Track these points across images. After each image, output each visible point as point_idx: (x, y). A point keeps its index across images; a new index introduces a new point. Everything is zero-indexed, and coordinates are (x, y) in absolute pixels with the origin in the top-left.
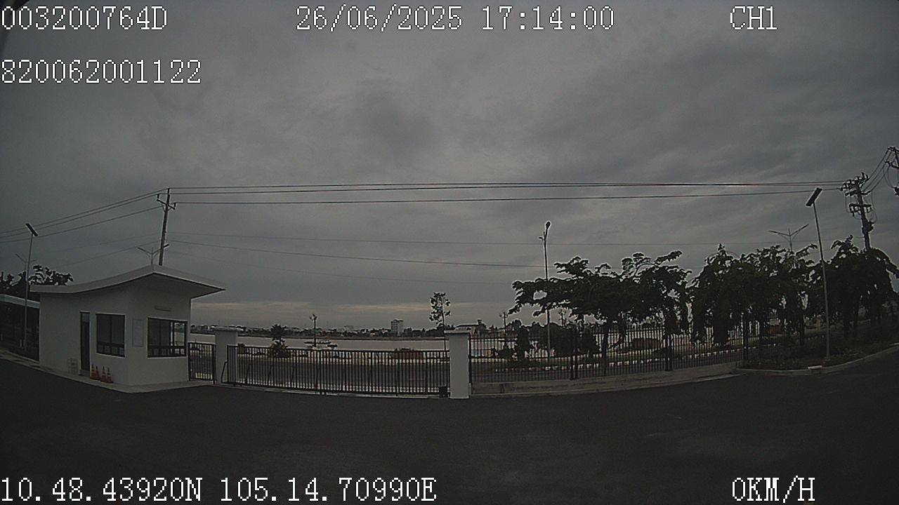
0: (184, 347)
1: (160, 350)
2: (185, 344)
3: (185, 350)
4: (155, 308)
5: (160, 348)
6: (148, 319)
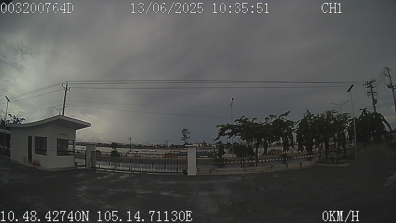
0: (73, 152)
4: (60, 134)
5: (62, 152)
6: (57, 139)
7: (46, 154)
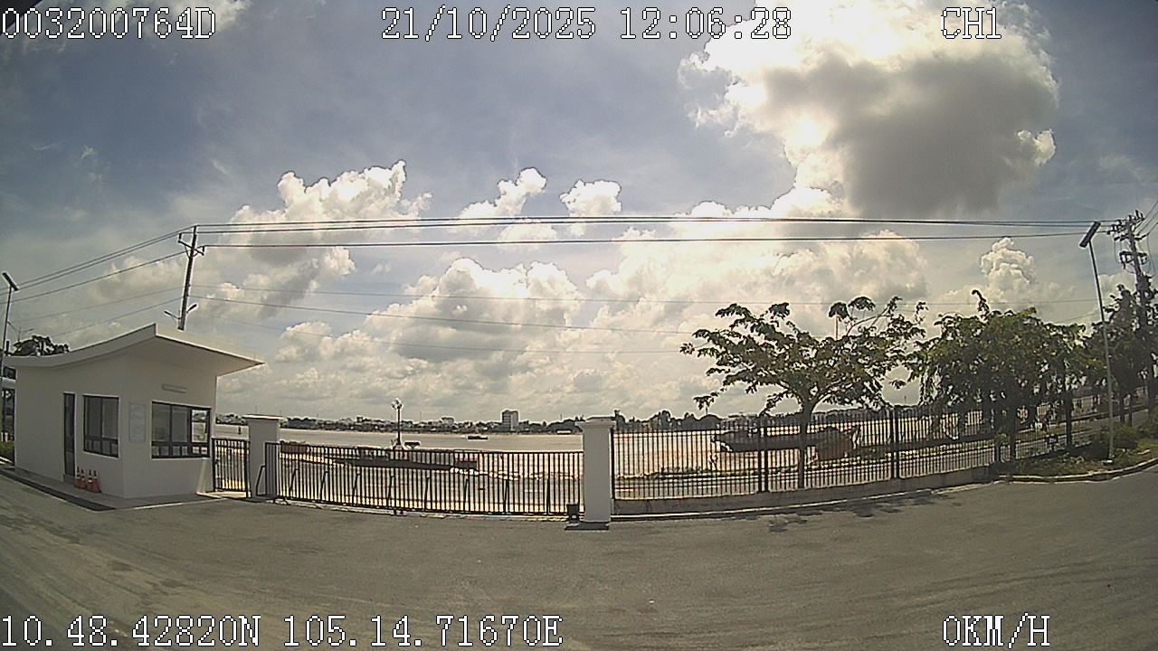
0: (206, 445)
1: (171, 451)
2: (208, 440)
3: (208, 451)
4: (163, 388)
5: (171, 445)
6: (153, 402)
7: (114, 453)
